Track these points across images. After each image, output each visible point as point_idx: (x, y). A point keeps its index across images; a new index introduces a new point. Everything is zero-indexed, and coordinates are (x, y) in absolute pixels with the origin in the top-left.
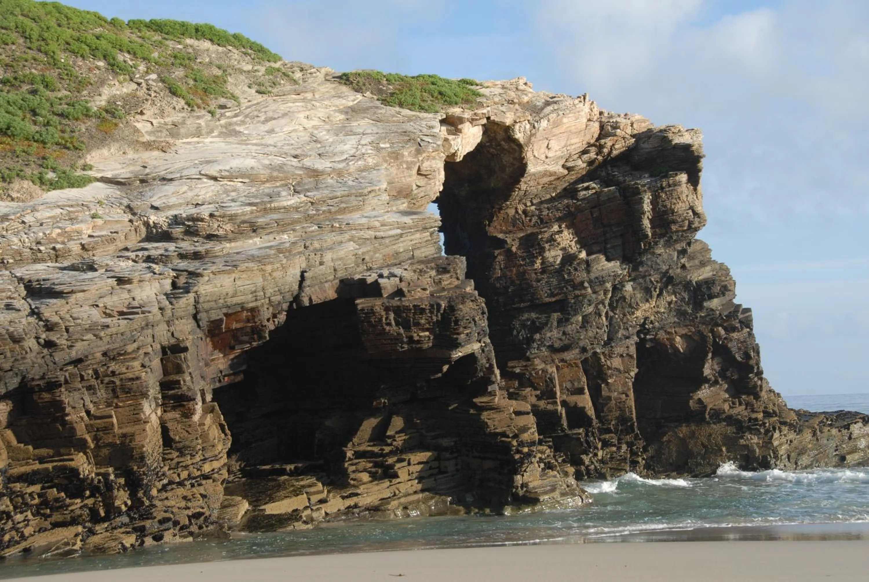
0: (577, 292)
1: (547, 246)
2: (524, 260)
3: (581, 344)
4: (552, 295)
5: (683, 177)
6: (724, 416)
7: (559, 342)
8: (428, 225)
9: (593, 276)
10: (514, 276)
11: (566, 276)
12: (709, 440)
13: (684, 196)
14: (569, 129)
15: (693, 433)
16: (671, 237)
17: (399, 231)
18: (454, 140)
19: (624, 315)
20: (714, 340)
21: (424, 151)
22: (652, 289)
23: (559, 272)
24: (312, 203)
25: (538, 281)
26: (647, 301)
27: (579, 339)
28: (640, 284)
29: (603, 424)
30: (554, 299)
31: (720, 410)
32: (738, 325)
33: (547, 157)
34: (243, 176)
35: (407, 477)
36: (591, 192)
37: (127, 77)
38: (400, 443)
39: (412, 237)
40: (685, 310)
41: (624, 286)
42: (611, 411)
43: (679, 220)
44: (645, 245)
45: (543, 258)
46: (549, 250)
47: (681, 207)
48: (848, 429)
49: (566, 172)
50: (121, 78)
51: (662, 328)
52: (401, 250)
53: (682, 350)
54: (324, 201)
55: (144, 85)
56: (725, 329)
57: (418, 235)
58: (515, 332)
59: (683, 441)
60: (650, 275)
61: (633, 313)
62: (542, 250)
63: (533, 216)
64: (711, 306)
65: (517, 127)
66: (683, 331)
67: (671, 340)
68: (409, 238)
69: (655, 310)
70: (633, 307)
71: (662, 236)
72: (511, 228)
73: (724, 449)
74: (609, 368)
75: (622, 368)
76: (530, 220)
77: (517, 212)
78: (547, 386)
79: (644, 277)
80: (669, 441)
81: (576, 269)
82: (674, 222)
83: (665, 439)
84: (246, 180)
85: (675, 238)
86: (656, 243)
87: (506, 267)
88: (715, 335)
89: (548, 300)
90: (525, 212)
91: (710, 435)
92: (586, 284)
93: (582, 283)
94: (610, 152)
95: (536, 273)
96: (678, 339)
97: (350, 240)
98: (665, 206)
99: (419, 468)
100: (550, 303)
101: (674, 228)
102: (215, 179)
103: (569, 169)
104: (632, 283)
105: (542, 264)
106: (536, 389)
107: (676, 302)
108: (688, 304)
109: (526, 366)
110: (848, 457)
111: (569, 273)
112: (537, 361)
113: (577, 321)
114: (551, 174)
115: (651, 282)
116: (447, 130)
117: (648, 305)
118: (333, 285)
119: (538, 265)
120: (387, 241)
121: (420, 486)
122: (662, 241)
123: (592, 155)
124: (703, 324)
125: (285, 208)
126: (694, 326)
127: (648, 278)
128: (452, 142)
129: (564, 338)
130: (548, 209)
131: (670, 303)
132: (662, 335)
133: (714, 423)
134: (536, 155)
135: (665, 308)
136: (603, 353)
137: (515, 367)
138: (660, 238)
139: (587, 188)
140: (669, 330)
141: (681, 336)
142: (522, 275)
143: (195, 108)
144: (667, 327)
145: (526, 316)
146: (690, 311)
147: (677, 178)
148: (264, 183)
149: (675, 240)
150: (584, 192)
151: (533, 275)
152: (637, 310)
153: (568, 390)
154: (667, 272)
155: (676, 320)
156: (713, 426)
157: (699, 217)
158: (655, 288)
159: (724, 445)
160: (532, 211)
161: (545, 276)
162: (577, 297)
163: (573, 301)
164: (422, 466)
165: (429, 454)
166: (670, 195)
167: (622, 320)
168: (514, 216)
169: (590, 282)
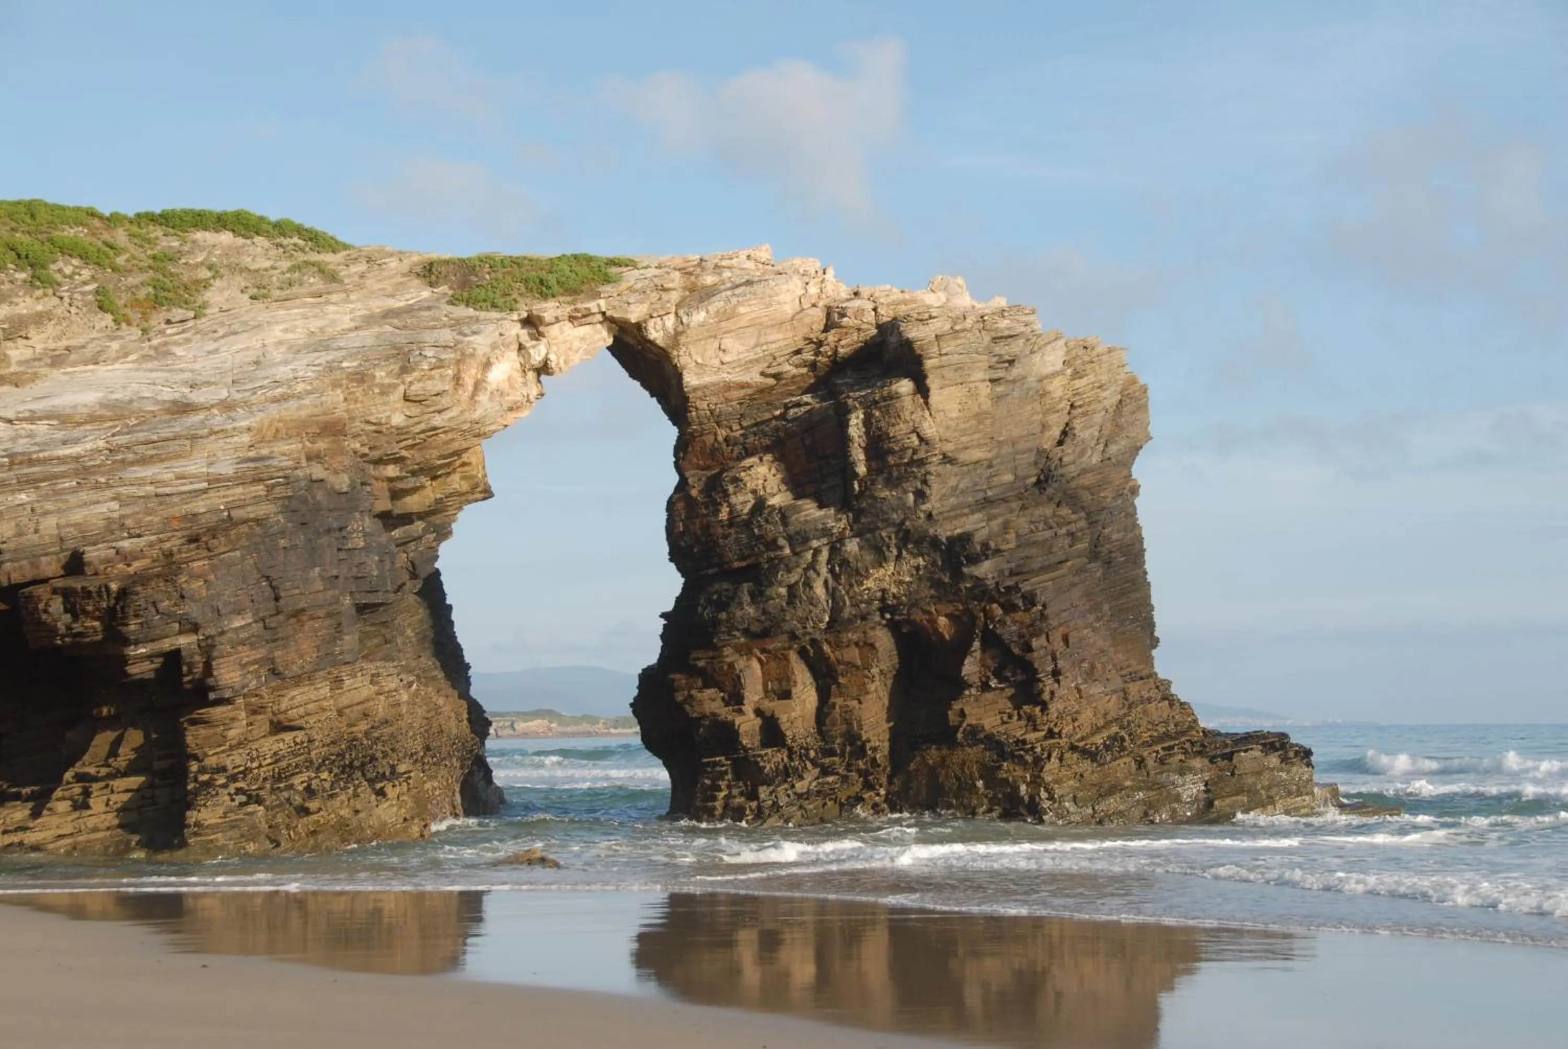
0: (772, 554)
1: (731, 489)
2: (706, 508)
3: (786, 627)
4: (742, 558)
5: (905, 386)
6: (982, 735)
7: (757, 624)
8: (265, 476)
9: (791, 529)
10: (699, 532)
11: (756, 531)
12: (963, 771)
13: (907, 413)
14: (759, 321)
15: (943, 759)
16: (890, 474)
17: (205, 485)
18: (534, 347)
19: (851, 586)
20: (986, 625)
21: (414, 370)
22: (884, 549)
23: (748, 524)
24: (111, 451)
25: (726, 537)
26: (881, 566)
27: (784, 620)
28: (867, 540)
29: (826, 743)
30: (744, 564)
31: (977, 726)
32: (1020, 603)
33: (722, 363)
34: (48, 417)
35: (103, 808)
36: (803, 409)
37: (50, 291)
38: (124, 764)
39: (229, 492)
40: (940, 579)
41: (843, 544)
42: (834, 725)
43: (897, 449)
44: (860, 486)
45: (730, 505)
46: (735, 493)
47: (899, 430)
48: (1231, 759)
49: (771, 381)
50: (39, 293)
51: (914, 605)
52: (202, 510)
53: (947, 637)
54: (128, 448)
55: (67, 300)
56: (1002, 606)
57: (239, 490)
58: (700, 609)
59: (932, 772)
60: (878, 528)
61: (862, 584)
62: (726, 495)
63: (735, 444)
64: (976, 573)
65: (651, 324)
66: (950, 609)
67: (933, 622)
68: (222, 493)
69: (896, 577)
70: (860, 575)
71: (879, 472)
72: (709, 462)
73: (980, 784)
74: (839, 662)
75: (859, 663)
76: (732, 451)
77: (716, 440)
78: (735, 686)
79: (872, 531)
80: (917, 770)
81: (767, 521)
82: (891, 452)
83: (912, 766)
84: (55, 422)
85: (895, 474)
86: (873, 482)
87: (687, 518)
88: (988, 616)
89: (736, 564)
90: (727, 440)
91: (964, 763)
92: (782, 542)
93: (775, 541)
94: (835, 352)
95: (722, 527)
96: (943, 621)
97: (113, 499)
98: (880, 429)
99: (126, 797)
100: (740, 569)
101: (891, 460)
102: (10, 421)
103: (777, 376)
104: (858, 540)
105: (730, 512)
106: (722, 691)
107: (925, 567)
108: (942, 569)
109: (713, 658)
110: (1216, 803)
111: (760, 526)
112: (727, 651)
113: (779, 596)
114: (742, 386)
115: (882, 537)
116: (529, 334)
117: (882, 571)
118: (59, 560)
119: (724, 514)
120: (176, 499)
121: (116, 822)
122: (880, 479)
123: (808, 356)
124: (974, 599)
125: (58, 458)
126: (960, 601)
127: (877, 532)
128: (532, 351)
129: (763, 618)
130: (755, 434)
131: (917, 568)
132: (918, 616)
133: (970, 746)
134: (700, 361)
135: (912, 576)
136: (826, 640)
137: (699, 659)
138: (878, 475)
139: (798, 405)
140: (927, 608)
141: (946, 616)
142: (707, 527)
143: (124, 325)
144: (922, 604)
145: (717, 586)
146: (947, 580)
147: (894, 387)
148: (80, 424)
149: (898, 478)
150: (796, 410)
151: (720, 530)
152: (867, 578)
153: (774, 692)
154: (902, 523)
155: (932, 592)
156: (969, 750)
157: (927, 444)
158: (888, 547)
159: (981, 777)
160: (735, 438)
161: (732, 531)
162: (770, 560)
163: (766, 566)
165: (141, 779)
166: (886, 411)
167: (847, 593)
168: (713, 445)
169: (790, 539)
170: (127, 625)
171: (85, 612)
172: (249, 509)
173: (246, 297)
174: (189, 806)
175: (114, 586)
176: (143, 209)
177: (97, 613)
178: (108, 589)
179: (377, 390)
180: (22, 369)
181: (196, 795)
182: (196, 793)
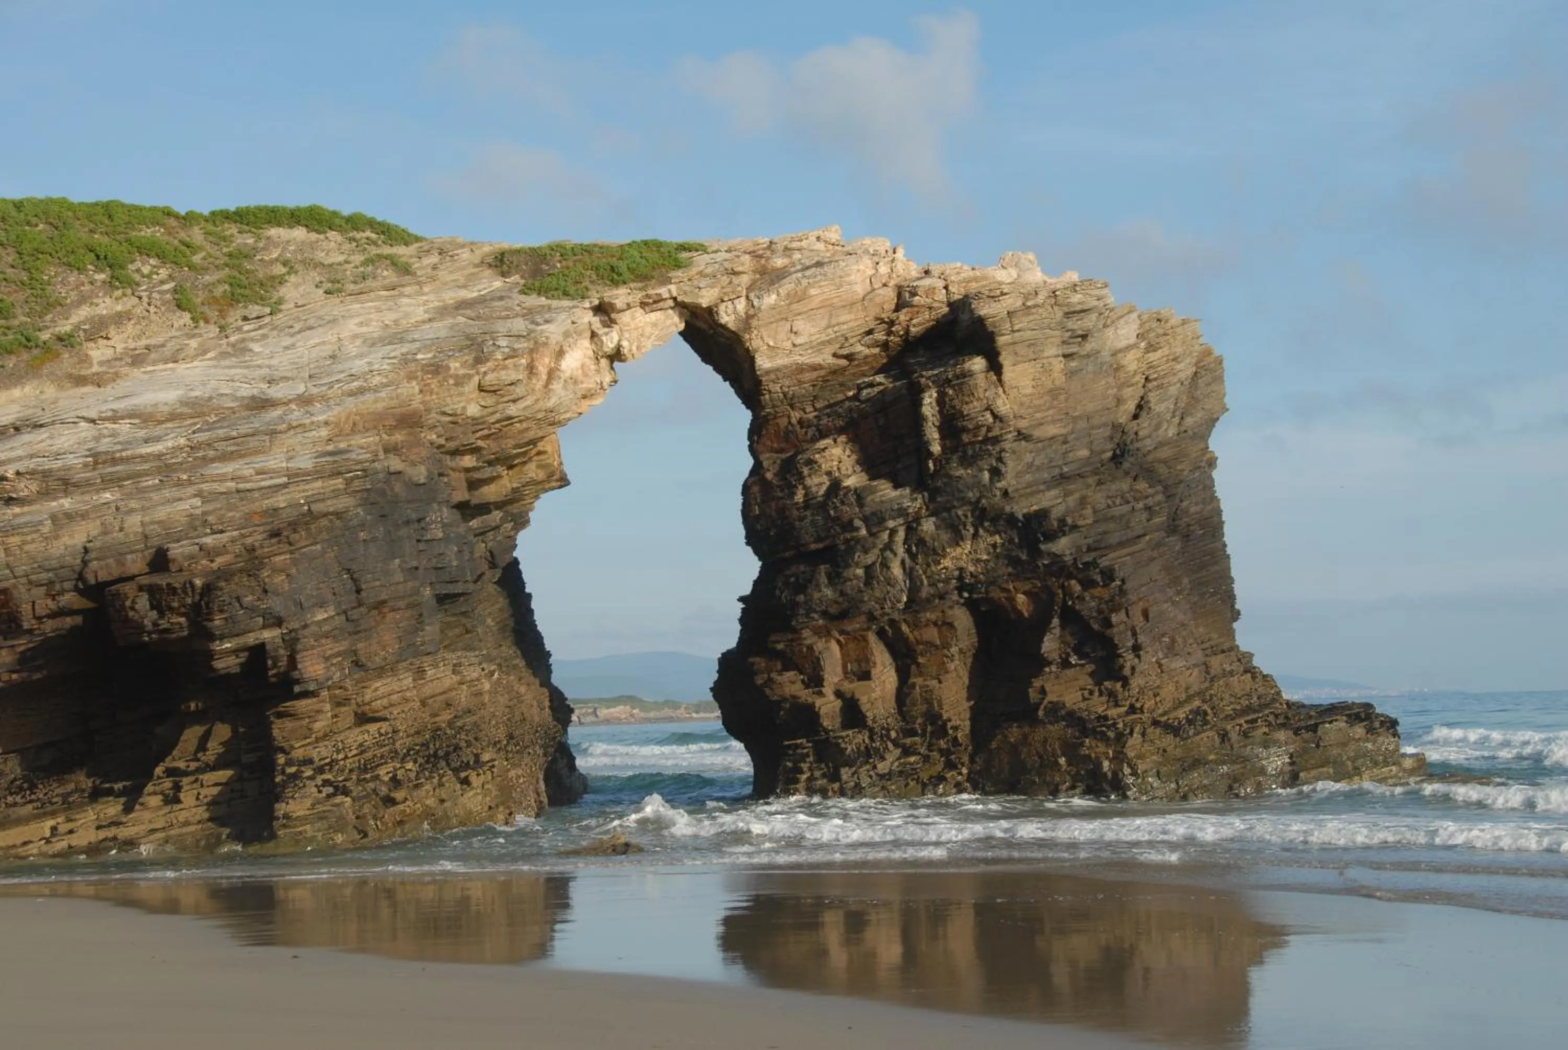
0: (848, 536)
1: (806, 471)
2: (782, 490)
3: (865, 608)
4: (819, 540)
5: (978, 364)
6: (1063, 712)
7: (835, 606)
8: (343, 469)
9: (868, 510)
10: (773, 513)
11: (832, 512)
12: (1045, 749)
13: (981, 390)
14: (829, 302)
15: (1025, 736)
16: (965, 452)
17: (285, 479)
18: (606, 334)
19: (928, 565)
20: (1065, 601)
21: (488, 360)
22: (961, 527)
23: (823, 507)
24: (192, 448)
25: (801, 519)
26: (958, 544)
27: (862, 602)
28: (944, 520)
29: (907, 723)
30: (820, 546)
31: (1058, 703)
32: (1098, 578)
33: (794, 345)
34: (130, 416)
35: (193, 802)
36: (876, 389)
37: (129, 291)
38: (213, 758)
39: (307, 487)
40: (1017, 556)
41: (919, 524)
42: (914, 705)
43: (971, 426)
44: (935, 465)
45: (805, 488)
46: (810, 476)
47: (973, 408)
48: (1315, 731)
49: (844, 362)
50: (119, 293)
51: (993, 583)
52: (282, 505)
53: (1026, 614)
54: (209, 445)
55: (145, 299)
56: (1080, 582)
57: (319, 484)
58: (778, 592)
59: (1014, 750)
60: (954, 507)
61: (939, 563)
62: (801, 478)
63: (809, 426)
64: (1054, 550)
65: (722, 307)
66: (1027, 587)
67: (1012, 600)
68: (302, 487)
69: (973, 556)
70: (936, 554)
71: (954, 450)
72: (783, 445)
73: (1062, 761)
74: (918, 642)
75: (938, 642)
76: (806, 433)
77: (790, 423)
78: (814, 669)
79: (948, 510)
80: (999, 748)
81: (843, 503)
82: (965, 430)
83: (994, 745)
84: (137, 421)
85: (970, 452)
86: (948, 461)
87: (763, 502)
88: (1067, 593)
89: (813, 547)
90: (800, 422)
91: (1045, 741)
92: (858, 523)
93: (851, 522)
94: (907, 331)
95: (798, 509)
96: (1021, 598)
97: (195, 496)
99: (215, 790)
100: (818, 550)
101: (966, 438)
102: (93, 421)
103: (849, 357)
104: (934, 519)
105: (806, 495)
106: (801, 673)
107: (1003, 545)
108: (1020, 546)
109: (792, 640)
110: (1302, 775)
111: (835, 508)
112: (806, 633)
113: (857, 577)
114: (815, 368)
115: (958, 516)
116: (601, 321)
117: (959, 550)
118: (144, 557)
119: (799, 497)
120: (256, 495)
121: (206, 815)
122: (955, 457)
123: (880, 336)
124: (1052, 575)
125: (141, 456)
126: (1038, 578)
127: (953, 511)
128: (604, 338)
129: (841, 599)
130: (828, 415)
131: (994, 546)
132: (996, 594)
133: (1051, 723)
134: (771, 344)
135: (989, 554)
136: (905, 620)
137: (778, 642)
138: (952, 453)
139: (871, 385)
140: (1005, 586)
141: (1024, 593)
142: (782, 510)
143: (202, 323)
144: (1000, 581)
145: (794, 569)
146: (1024, 557)
147: (967, 365)
148: (161, 422)
149: (972, 456)
150: (869, 390)
151: (795, 512)
152: (944, 557)
153: (854, 674)
154: (978, 501)
155: (1010, 569)
156: (1050, 727)
157: (1001, 421)
158: (965, 526)
159: (1064, 754)
160: (809, 420)
161: (808, 513)
162: (847, 541)
163: (843, 547)
164: (220, 788)
165: (229, 773)
166: (959, 389)
167: (925, 572)
168: (787, 427)
169: (865, 519)
170: (212, 620)
171: (171, 609)
172: (329, 502)
173: (321, 291)
174: (278, 798)
175: (198, 582)
176: (217, 207)
177: (183, 610)
178: (192, 585)
179: (451, 382)
180: (104, 369)
181: (284, 787)
182: (284, 785)
